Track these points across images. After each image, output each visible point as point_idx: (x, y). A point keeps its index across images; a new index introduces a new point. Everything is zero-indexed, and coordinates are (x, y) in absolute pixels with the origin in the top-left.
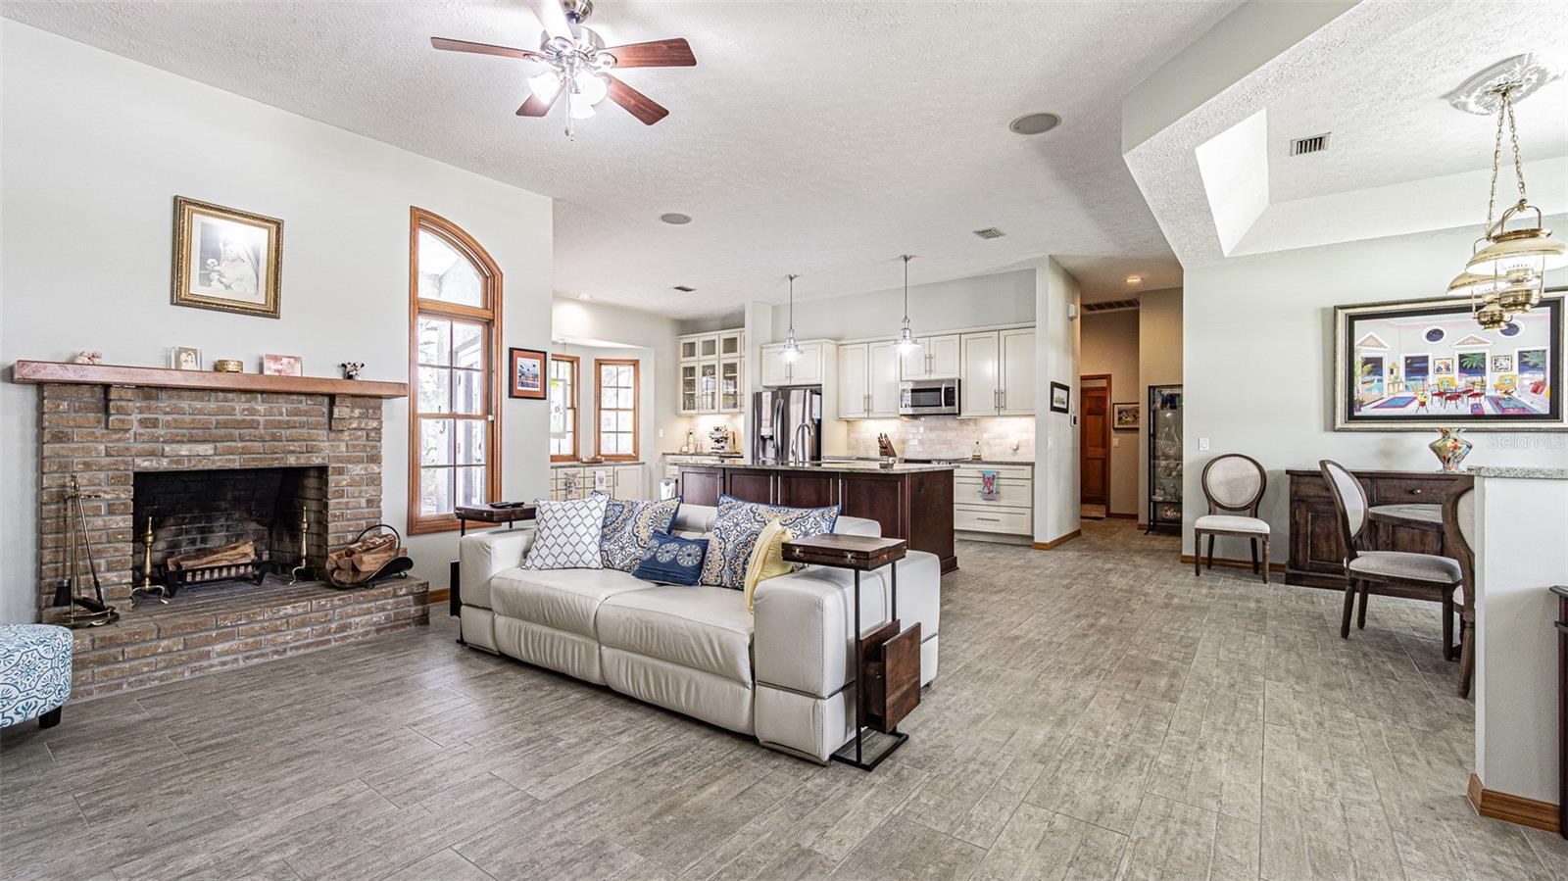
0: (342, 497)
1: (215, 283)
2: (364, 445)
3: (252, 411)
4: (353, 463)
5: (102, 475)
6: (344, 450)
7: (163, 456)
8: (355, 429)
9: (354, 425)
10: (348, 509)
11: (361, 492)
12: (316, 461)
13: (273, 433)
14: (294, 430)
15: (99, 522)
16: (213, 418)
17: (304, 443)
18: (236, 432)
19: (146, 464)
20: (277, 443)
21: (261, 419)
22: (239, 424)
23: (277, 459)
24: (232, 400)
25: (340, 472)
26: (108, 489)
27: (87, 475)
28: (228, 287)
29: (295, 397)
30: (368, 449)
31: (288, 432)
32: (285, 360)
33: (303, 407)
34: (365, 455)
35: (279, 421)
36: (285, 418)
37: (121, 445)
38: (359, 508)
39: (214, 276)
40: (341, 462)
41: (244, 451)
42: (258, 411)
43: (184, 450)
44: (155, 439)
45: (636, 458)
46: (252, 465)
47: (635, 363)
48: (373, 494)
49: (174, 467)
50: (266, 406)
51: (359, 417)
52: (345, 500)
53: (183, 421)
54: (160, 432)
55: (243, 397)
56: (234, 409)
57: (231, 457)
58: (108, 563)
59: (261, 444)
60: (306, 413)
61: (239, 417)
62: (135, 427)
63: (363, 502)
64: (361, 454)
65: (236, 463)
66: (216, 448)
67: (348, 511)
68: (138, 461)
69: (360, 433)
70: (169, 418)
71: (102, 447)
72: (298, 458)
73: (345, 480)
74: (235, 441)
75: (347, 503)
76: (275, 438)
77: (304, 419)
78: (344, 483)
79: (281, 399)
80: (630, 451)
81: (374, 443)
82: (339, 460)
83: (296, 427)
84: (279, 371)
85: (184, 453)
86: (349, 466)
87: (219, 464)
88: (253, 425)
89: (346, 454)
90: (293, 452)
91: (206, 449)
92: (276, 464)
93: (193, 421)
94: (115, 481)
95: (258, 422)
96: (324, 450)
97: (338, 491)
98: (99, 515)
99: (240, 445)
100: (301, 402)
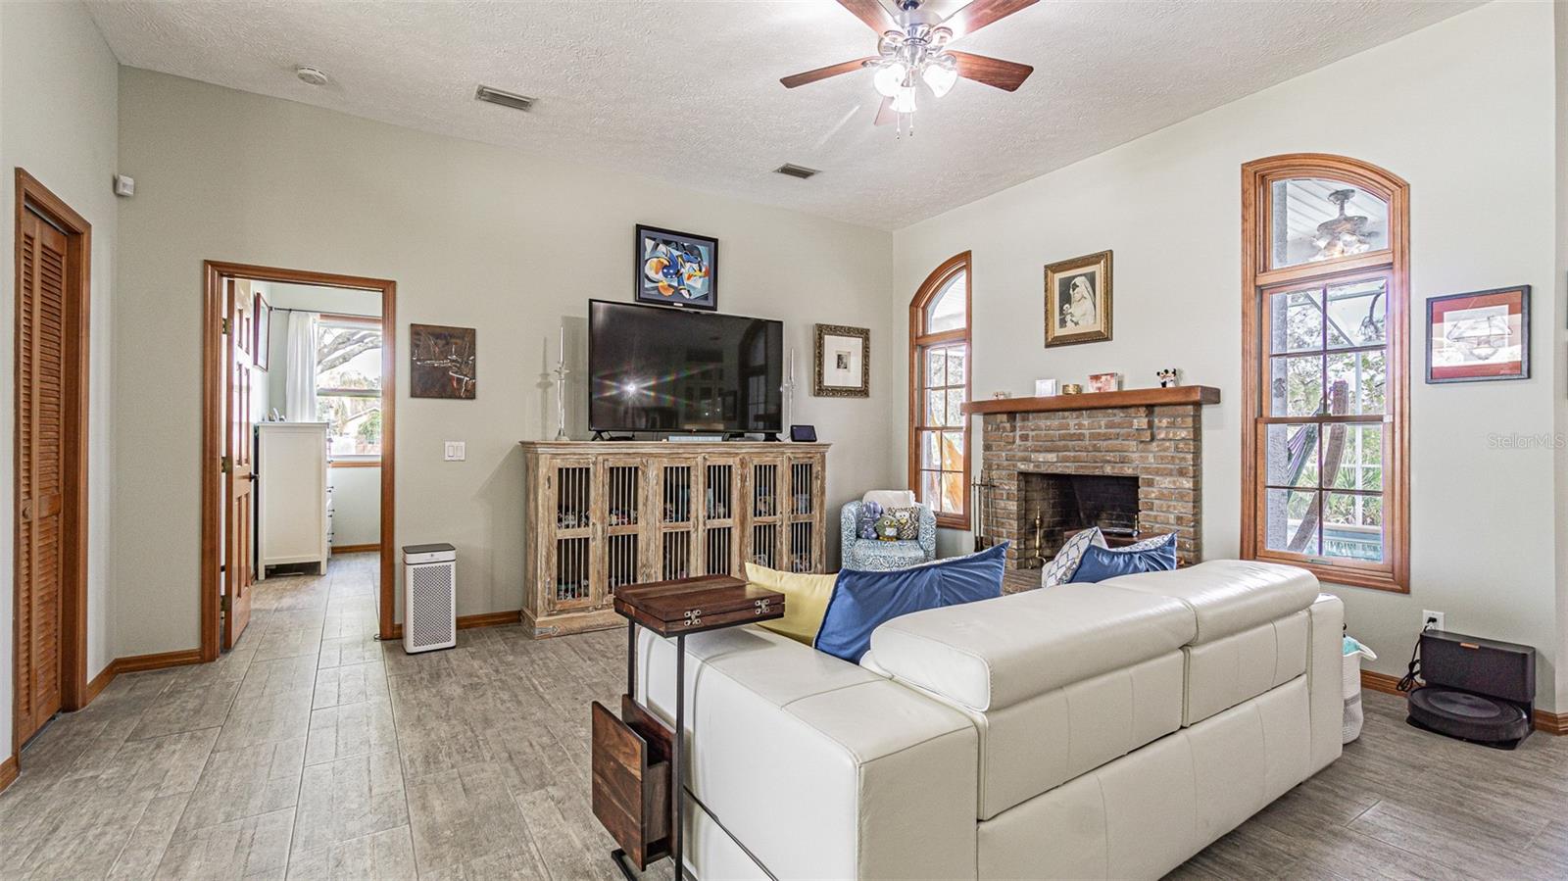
0: (1151, 509)
1: (1069, 324)
2: (1172, 457)
3: (1080, 426)
4: (1162, 475)
5: (1004, 473)
6: (1153, 461)
7: (1030, 461)
8: (1163, 439)
9: (1162, 436)
10: (1157, 523)
11: (1169, 507)
12: (1128, 471)
13: (1095, 445)
14: (1110, 442)
15: (1002, 504)
16: (1057, 432)
17: (1117, 453)
18: (1070, 443)
19: (1023, 467)
20: (1097, 454)
21: (1086, 432)
22: (1072, 438)
23: (1097, 467)
24: (1068, 417)
25: (1150, 483)
26: (1006, 482)
27: (998, 472)
28: (1076, 324)
29: (1110, 411)
30: (1177, 461)
31: (1105, 443)
32: (1104, 378)
33: (1117, 420)
34: (1173, 466)
35: (1099, 434)
36: (1103, 431)
37: (1012, 453)
38: (1168, 524)
39: (1068, 318)
40: (1150, 474)
41: (1076, 460)
42: (1085, 425)
43: (1041, 457)
44: (1026, 450)
46: (1081, 472)
48: (1182, 510)
49: (1036, 470)
50: (1090, 421)
51: (1167, 427)
52: (1155, 513)
53: (1041, 435)
54: (1029, 443)
55: (1075, 414)
56: (1069, 425)
57: (1067, 464)
58: (1008, 532)
59: (1085, 454)
60: (1119, 426)
61: (1072, 431)
62: (1018, 441)
63: (1172, 518)
64: (1169, 466)
65: (1070, 469)
66: (1058, 456)
67: (1158, 526)
68: (1019, 464)
69: (1168, 444)
70: (1034, 433)
71: (1004, 454)
72: (1113, 468)
73: (1154, 492)
74: (1069, 451)
75: (1156, 517)
76: (1096, 449)
77: (1118, 430)
78: (1153, 495)
79: (1099, 413)
81: (1182, 455)
82: (1147, 470)
83: (1111, 439)
84: (1099, 389)
85: (1041, 460)
86: (1158, 478)
87: (1060, 469)
88: (1080, 437)
89: (1155, 466)
90: (1109, 462)
91: (1052, 457)
92: (1097, 472)
93: (1045, 435)
94: (1010, 477)
95: (1083, 435)
96: (1136, 461)
97: (1146, 503)
98: (1002, 499)
99: (1072, 454)
100: (1115, 415)
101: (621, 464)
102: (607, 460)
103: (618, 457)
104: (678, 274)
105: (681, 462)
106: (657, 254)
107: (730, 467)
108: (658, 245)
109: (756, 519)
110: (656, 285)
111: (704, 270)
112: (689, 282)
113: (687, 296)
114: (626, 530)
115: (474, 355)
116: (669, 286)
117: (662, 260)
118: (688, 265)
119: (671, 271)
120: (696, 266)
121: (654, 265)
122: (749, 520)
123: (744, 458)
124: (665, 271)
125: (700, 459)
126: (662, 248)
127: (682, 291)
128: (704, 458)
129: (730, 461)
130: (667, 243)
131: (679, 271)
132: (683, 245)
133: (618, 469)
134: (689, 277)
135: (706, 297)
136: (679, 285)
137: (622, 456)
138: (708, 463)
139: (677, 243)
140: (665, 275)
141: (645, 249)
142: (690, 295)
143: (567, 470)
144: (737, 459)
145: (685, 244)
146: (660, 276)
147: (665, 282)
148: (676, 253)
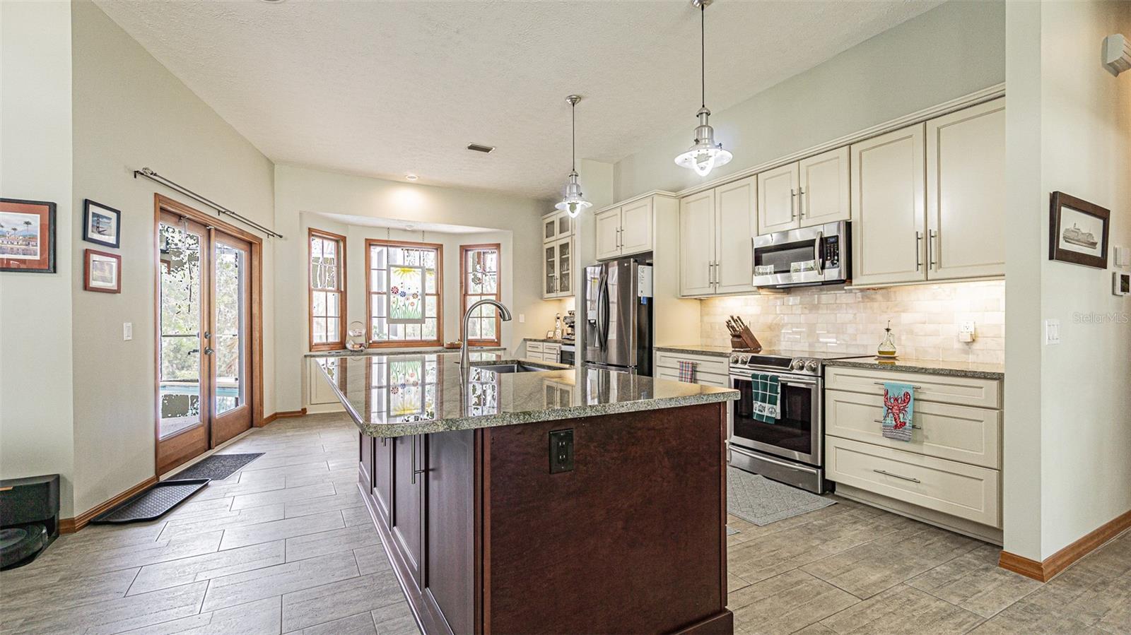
45: (498, 343)
47: (498, 246)
80: (493, 337)
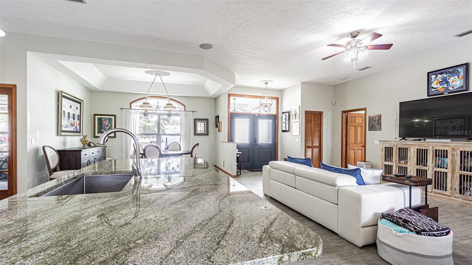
101: (402, 147)
102: (398, 145)
103: (401, 145)
104: (447, 82)
105: (424, 148)
106: (437, 78)
107: (447, 151)
108: (437, 76)
109: (461, 172)
110: (437, 89)
111: (460, 77)
112: (453, 84)
113: (452, 89)
114: (404, 165)
115: (381, 120)
116: (443, 88)
117: (439, 80)
118: (452, 78)
119: (444, 82)
120: (456, 77)
121: (436, 83)
122: (456, 171)
123: (453, 148)
124: (441, 83)
125: (431, 147)
126: (439, 76)
127: (449, 88)
128: (433, 147)
129: (446, 149)
130: (441, 74)
131: (447, 81)
132: (449, 72)
133: (401, 148)
134: (453, 82)
135: (462, 87)
136: (447, 86)
137: (402, 145)
138: (435, 149)
139: (446, 72)
140: (441, 85)
141: (432, 79)
142: (453, 88)
143: (387, 147)
144: (450, 148)
145: (450, 71)
146: (439, 85)
147: (441, 87)
148: (445, 76)
